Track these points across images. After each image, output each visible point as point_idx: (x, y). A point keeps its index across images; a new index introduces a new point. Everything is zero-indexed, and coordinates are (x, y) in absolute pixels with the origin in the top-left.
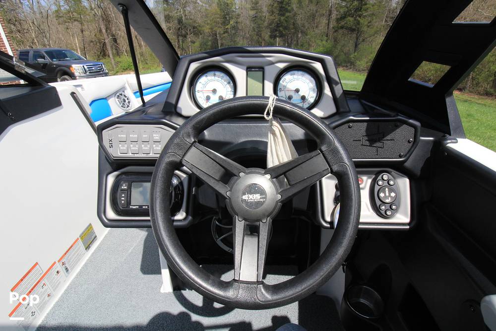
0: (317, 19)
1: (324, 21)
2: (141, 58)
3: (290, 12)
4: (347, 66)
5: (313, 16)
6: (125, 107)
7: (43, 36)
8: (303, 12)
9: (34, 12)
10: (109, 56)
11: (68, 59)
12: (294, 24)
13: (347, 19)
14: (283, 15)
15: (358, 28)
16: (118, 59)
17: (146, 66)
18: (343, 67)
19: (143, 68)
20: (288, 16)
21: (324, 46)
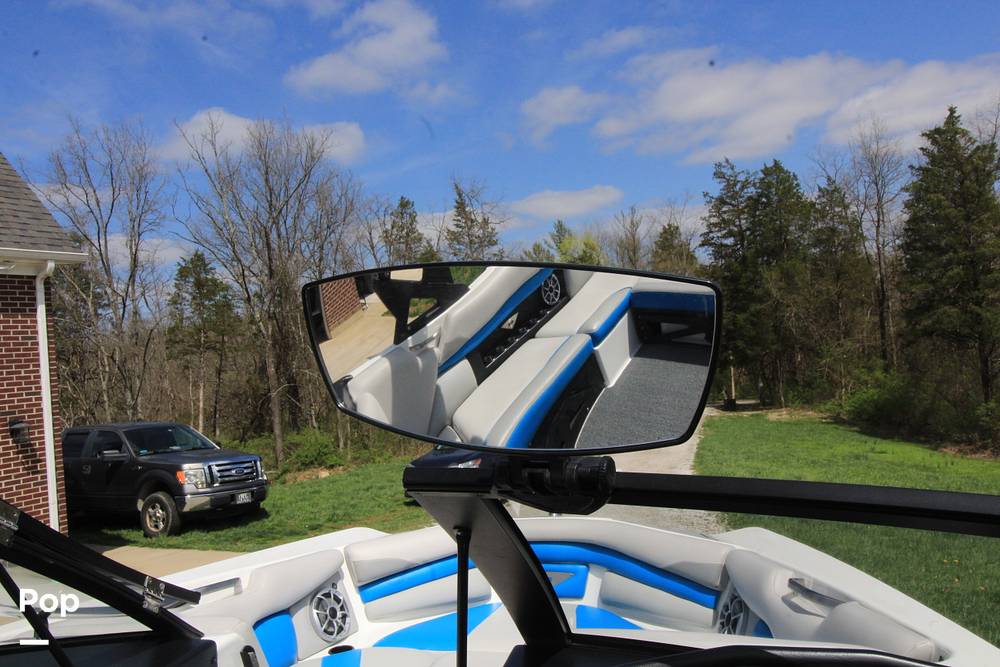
0: (843, 314)
1: (868, 318)
2: (353, 434)
3: (761, 300)
4: (970, 442)
5: (832, 309)
6: (331, 634)
7: (126, 387)
8: (799, 299)
9: (120, 334)
10: (272, 430)
11: (175, 448)
12: (776, 329)
13: (940, 311)
14: (743, 310)
15: (981, 334)
16: (294, 437)
17: (365, 454)
18: (957, 443)
19: (355, 459)
20: (758, 312)
21: (878, 384)
